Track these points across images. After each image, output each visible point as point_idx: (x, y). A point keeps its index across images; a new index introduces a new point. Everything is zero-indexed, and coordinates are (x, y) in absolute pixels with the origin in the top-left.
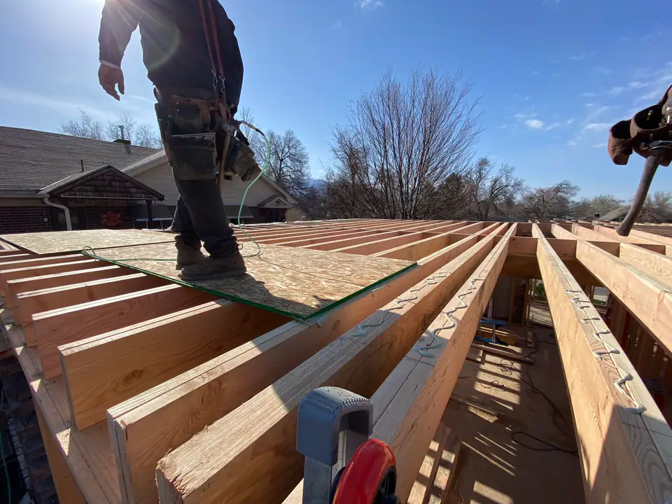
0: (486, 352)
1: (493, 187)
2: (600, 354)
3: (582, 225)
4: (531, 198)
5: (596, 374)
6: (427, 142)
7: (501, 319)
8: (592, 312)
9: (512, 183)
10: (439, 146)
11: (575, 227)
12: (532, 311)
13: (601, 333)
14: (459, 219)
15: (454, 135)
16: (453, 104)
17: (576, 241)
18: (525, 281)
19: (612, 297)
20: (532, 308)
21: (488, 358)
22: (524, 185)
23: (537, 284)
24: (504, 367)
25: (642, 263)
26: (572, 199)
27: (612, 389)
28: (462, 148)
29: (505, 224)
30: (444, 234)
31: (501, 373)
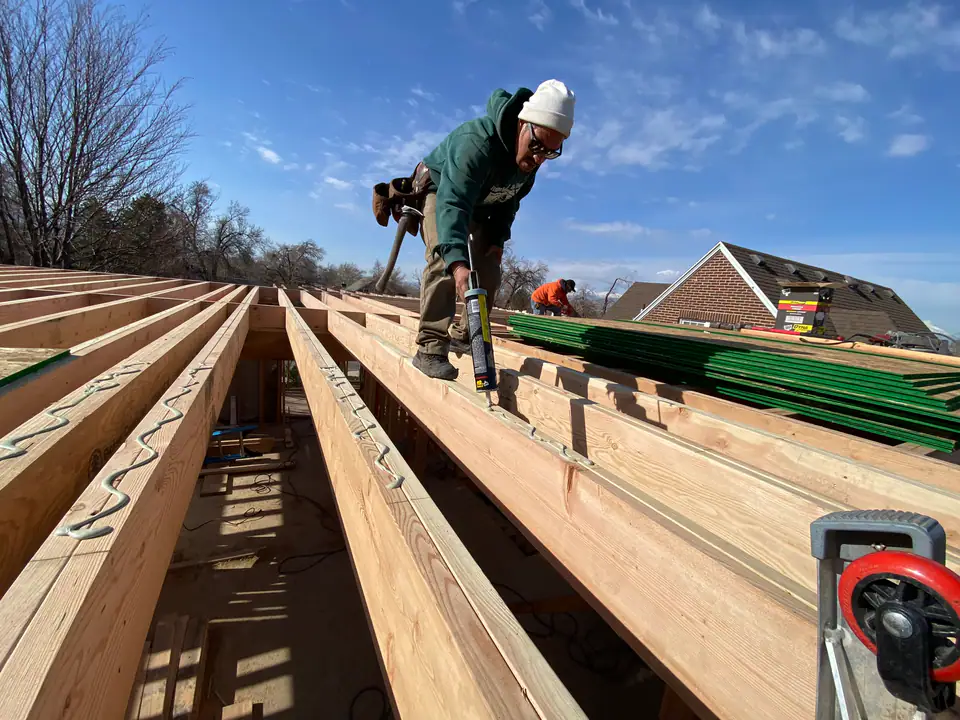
0: (233, 474)
1: (220, 231)
2: (359, 433)
3: (330, 293)
4: (274, 256)
5: (357, 457)
6: (81, 121)
7: (250, 422)
8: (348, 388)
9: (248, 231)
10: (112, 134)
11: (324, 295)
12: (289, 403)
13: (359, 409)
14: (167, 275)
15: (142, 125)
16: (134, 67)
17: (326, 311)
18: (275, 366)
19: (364, 370)
20: (287, 399)
21: (237, 481)
22: (264, 236)
23: (291, 368)
24: (260, 485)
25: (384, 332)
26: (319, 263)
27: (374, 469)
28: (158, 153)
29: (242, 287)
30: (137, 298)
31: (257, 495)
